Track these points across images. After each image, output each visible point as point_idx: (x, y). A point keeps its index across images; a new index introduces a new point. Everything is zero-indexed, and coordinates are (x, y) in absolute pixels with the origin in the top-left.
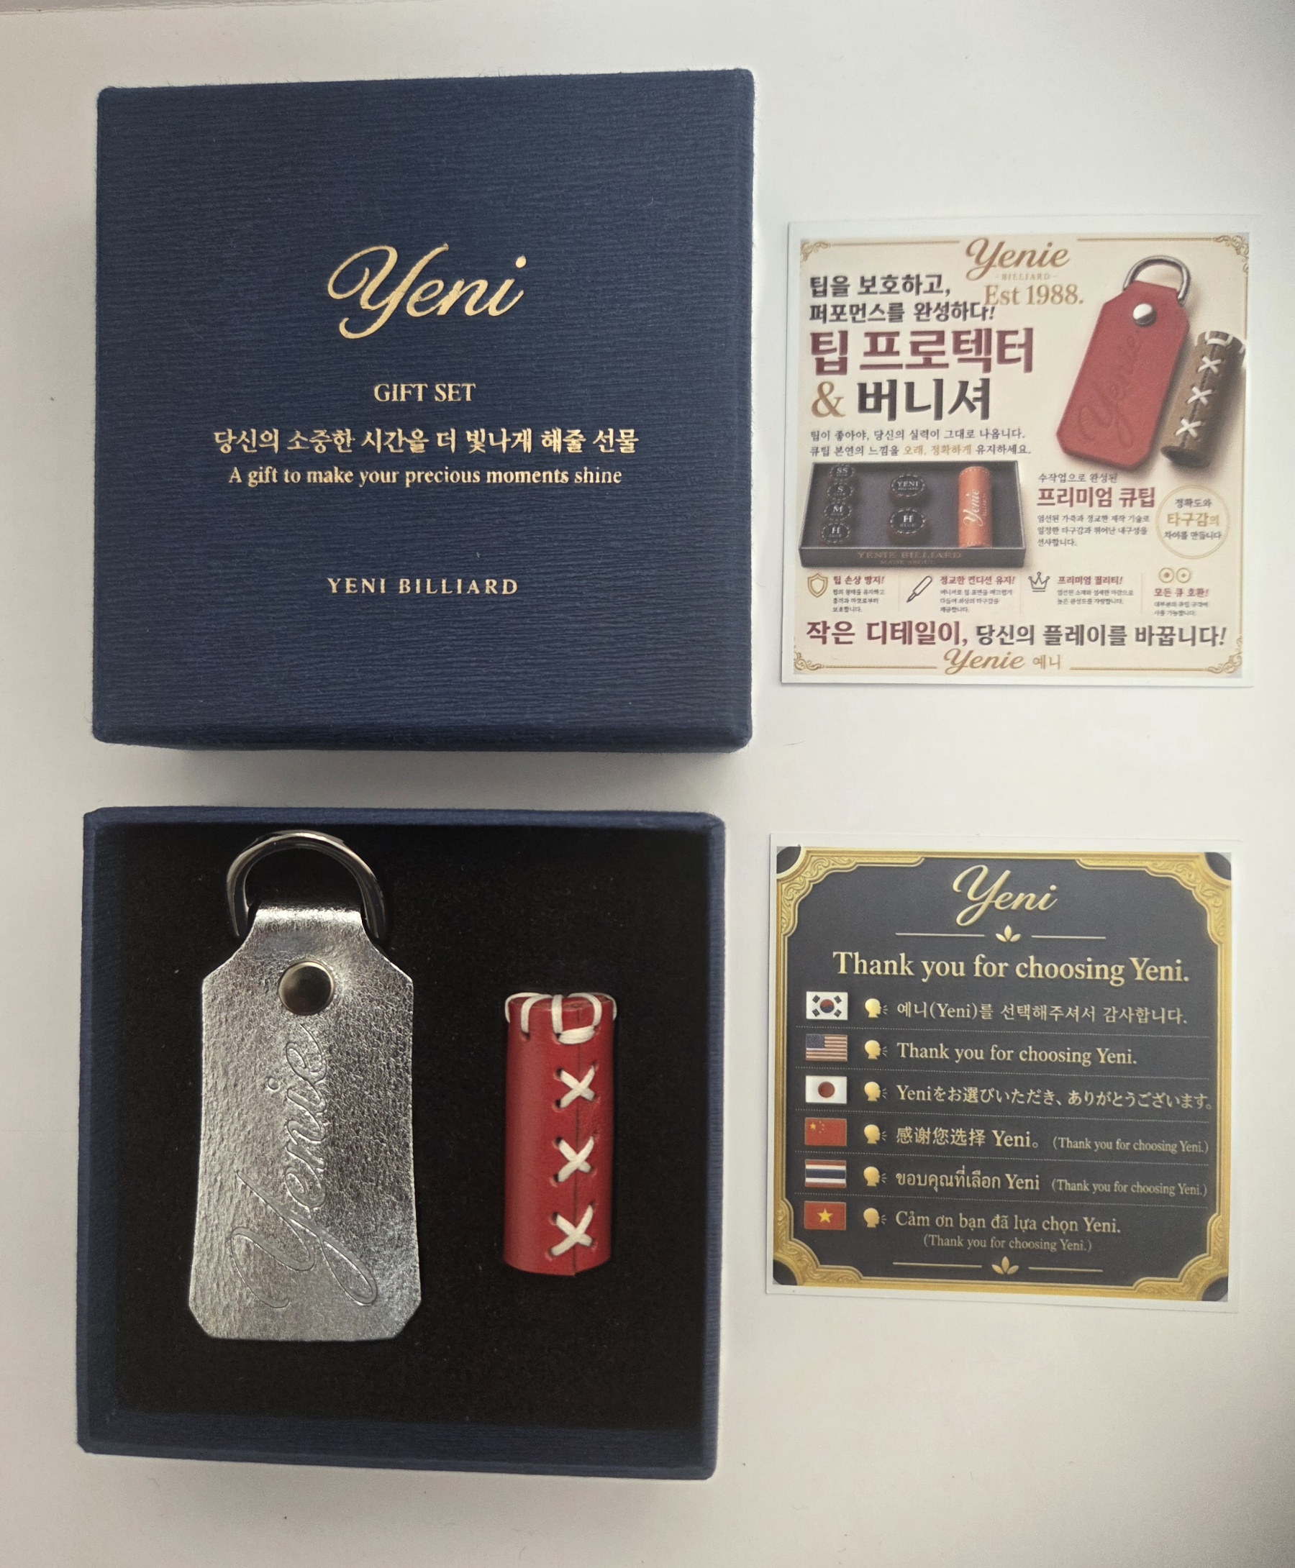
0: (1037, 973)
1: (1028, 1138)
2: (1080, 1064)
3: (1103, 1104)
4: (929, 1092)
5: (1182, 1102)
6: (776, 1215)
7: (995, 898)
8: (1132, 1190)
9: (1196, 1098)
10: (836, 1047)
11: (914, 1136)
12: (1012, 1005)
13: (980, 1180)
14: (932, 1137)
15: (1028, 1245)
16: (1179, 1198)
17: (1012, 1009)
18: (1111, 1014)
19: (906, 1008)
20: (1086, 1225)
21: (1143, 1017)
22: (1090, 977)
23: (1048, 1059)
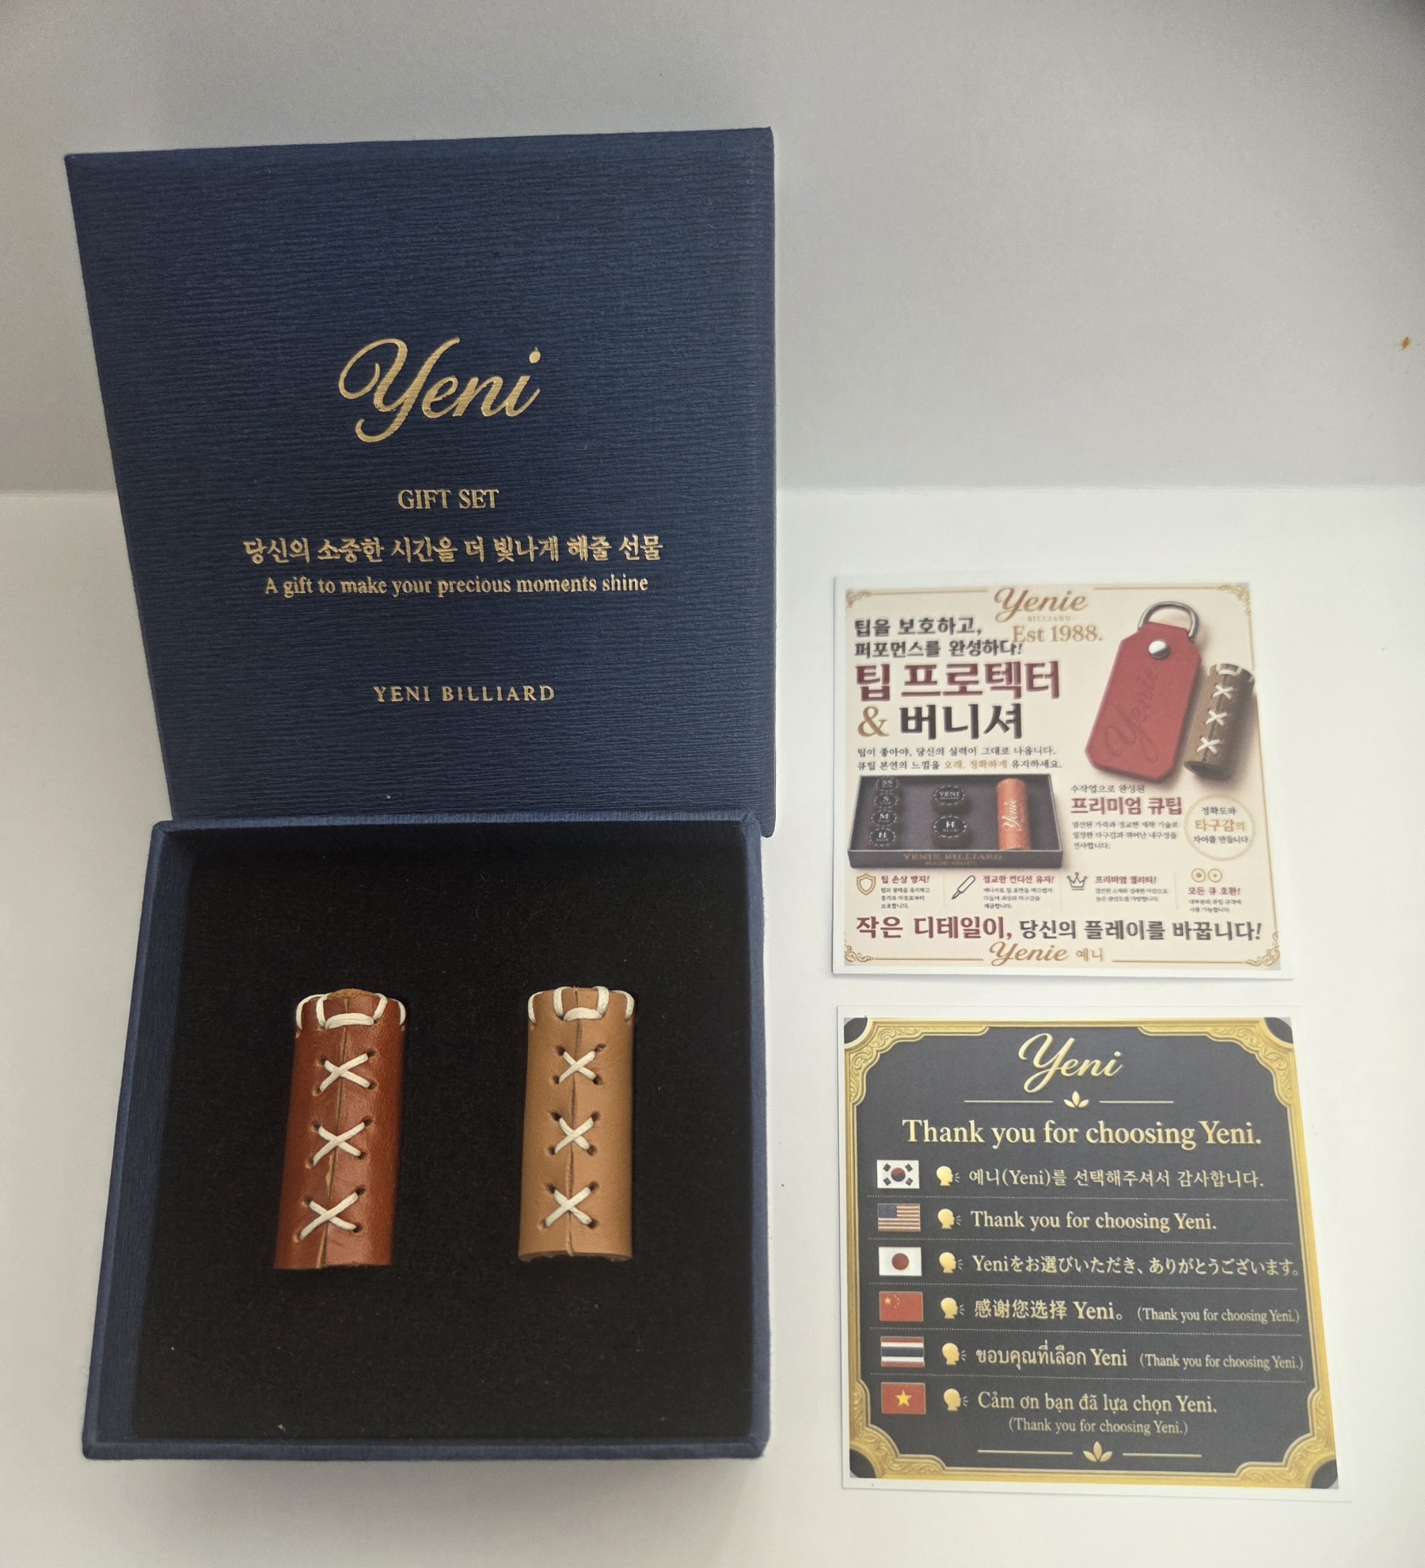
0: (1107, 1138)
1: (1111, 1309)
2: (1159, 1230)
3: (1186, 1272)
4: (1005, 1262)
5: (1267, 1269)
6: (851, 1398)
7: (1061, 1065)
8: (1225, 1364)
9: (1281, 1264)
10: (908, 1218)
11: (993, 1309)
12: (1085, 1171)
13: (1065, 1357)
14: (1012, 1310)
15: (1120, 1428)
16: (1275, 1373)
17: (1085, 1175)
18: (1185, 1178)
19: (978, 1176)
20: (1180, 1405)
21: (1219, 1181)
22: (1161, 1141)
23: (1125, 1226)
